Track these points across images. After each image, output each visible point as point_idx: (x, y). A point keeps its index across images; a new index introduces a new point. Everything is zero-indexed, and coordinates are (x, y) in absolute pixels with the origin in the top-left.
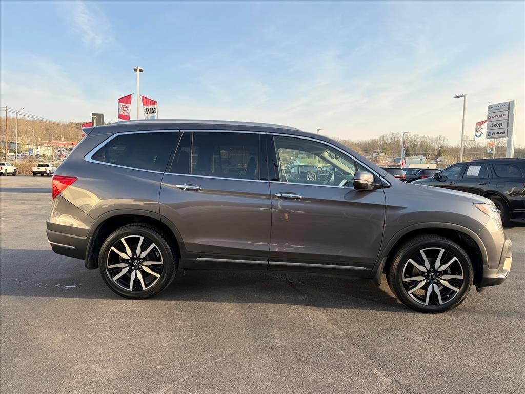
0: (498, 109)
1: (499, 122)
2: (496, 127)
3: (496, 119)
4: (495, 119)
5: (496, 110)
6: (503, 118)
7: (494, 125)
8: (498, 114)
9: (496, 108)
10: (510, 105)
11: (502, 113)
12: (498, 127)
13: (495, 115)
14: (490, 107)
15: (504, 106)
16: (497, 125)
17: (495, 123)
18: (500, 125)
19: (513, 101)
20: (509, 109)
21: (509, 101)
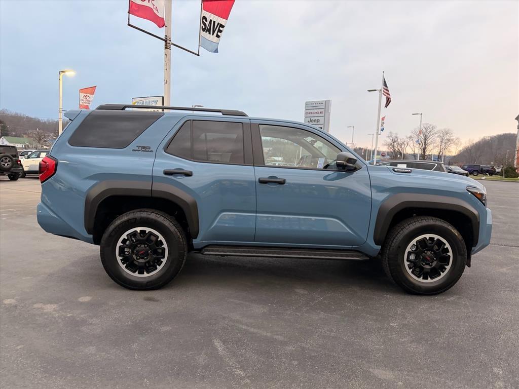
0: (316, 106)
1: (316, 118)
2: (314, 123)
3: (314, 115)
4: (312, 115)
5: (314, 107)
6: (320, 115)
7: (311, 121)
8: (316, 111)
9: (312, 105)
10: (327, 104)
11: (320, 111)
12: (316, 123)
13: (312, 111)
14: (307, 104)
15: (321, 104)
16: (315, 120)
17: (312, 118)
18: (318, 121)
19: (330, 100)
20: (325, 108)
21: (326, 100)
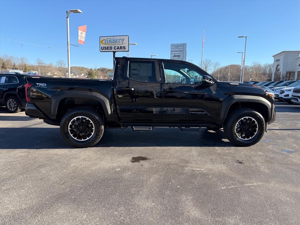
0: (178, 47)
1: (178, 54)
2: (177, 57)
3: (177, 52)
4: (175, 52)
5: (176, 47)
6: (180, 52)
7: (175, 56)
8: (178, 50)
10: (184, 45)
12: (178, 57)
13: (175, 50)
14: (172, 45)
15: (181, 46)
16: (177, 56)
19: (186, 44)
20: (184, 48)
21: (183, 43)
